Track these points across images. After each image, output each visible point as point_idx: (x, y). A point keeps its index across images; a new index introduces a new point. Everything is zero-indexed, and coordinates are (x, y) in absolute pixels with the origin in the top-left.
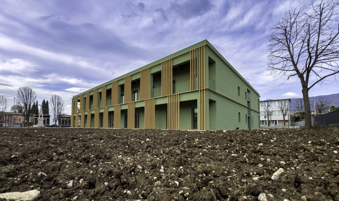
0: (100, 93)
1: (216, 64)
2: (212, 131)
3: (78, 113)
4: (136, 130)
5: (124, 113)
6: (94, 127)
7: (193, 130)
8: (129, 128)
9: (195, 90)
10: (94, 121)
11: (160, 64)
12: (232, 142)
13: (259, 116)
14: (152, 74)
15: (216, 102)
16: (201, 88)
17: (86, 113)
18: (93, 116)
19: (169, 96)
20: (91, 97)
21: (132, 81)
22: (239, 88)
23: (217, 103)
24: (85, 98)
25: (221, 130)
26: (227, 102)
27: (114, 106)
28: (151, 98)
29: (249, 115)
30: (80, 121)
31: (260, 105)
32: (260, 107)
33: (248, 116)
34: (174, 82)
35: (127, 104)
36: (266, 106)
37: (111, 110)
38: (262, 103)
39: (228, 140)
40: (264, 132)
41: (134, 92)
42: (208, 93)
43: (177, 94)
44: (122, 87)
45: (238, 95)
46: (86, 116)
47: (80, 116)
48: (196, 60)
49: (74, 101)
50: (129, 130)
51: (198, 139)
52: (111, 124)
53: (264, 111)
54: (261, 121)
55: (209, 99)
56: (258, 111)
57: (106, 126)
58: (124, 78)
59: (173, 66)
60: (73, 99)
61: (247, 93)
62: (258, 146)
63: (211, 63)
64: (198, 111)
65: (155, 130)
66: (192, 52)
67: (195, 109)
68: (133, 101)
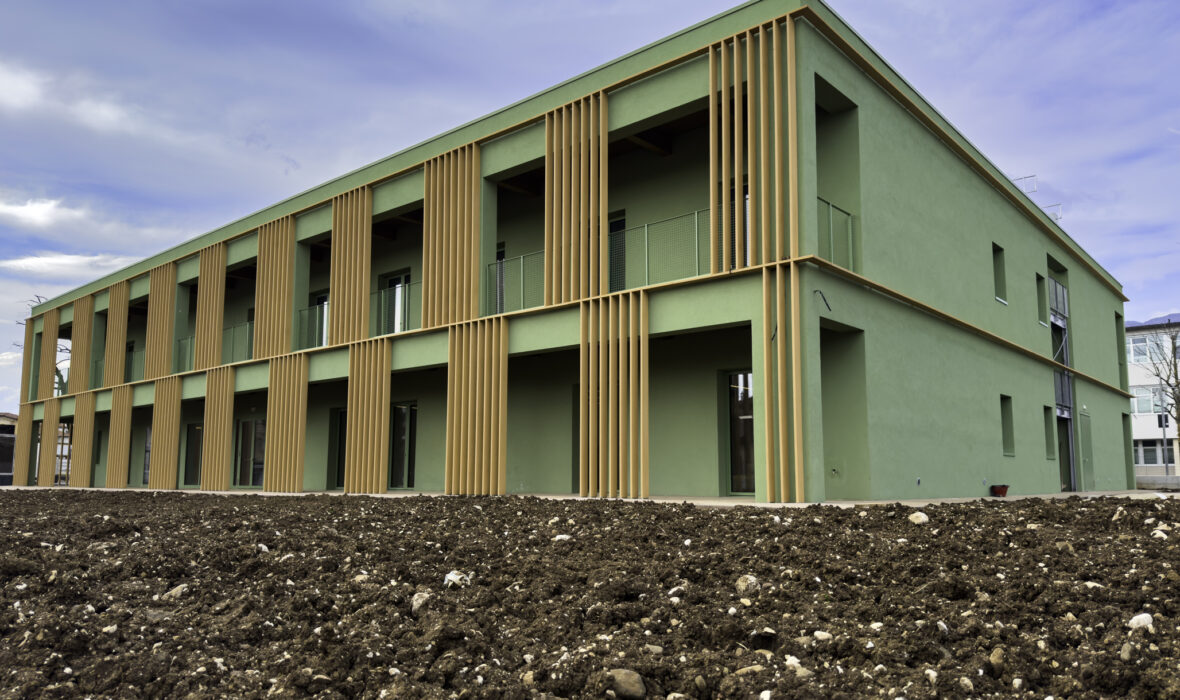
0: (191, 288)
1: (863, 115)
2: (844, 506)
3: (56, 403)
4: (397, 501)
5: (328, 399)
6: (145, 482)
7: (729, 503)
8: (350, 490)
9: (738, 270)
10: (147, 451)
11: (537, 122)
12: (961, 602)
13: (1126, 417)
14: (490, 179)
15: (866, 335)
16: (771, 258)
17: (104, 404)
18: (142, 417)
19: (587, 303)
20: (138, 312)
21: (374, 218)
22: (997, 250)
23: (870, 344)
24: (103, 315)
25: (898, 505)
26: (929, 336)
27: (267, 362)
28: (486, 318)
29: (1062, 407)
30: (66, 448)
31: (1130, 346)
32: (1131, 358)
33: (1057, 412)
34: (617, 225)
35: (347, 347)
36: (1162, 354)
37: (250, 381)
38: (1138, 335)
39: (940, 590)
40: (1160, 517)
41: (385, 283)
42: (813, 282)
43: (637, 294)
44: (318, 252)
45: (997, 295)
46: (102, 420)
47: (68, 421)
48: (740, 100)
49: (40, 335)
50: (354, 503)
51: (752, 579)
52: (248, 467)
53: (1156, 381)
54: (1136, 443)
55: (823, 320)
56: (1117, 386)
57: (217, 481)
58: (327, 204)
59: (611, 134)
60: (32, 321)
61: (1049, 283)
62: (1125, 629)
63: (833, 111)
64: (755, 385)
65: (508, 500)
66: (717, 55)
67: (741, 377)
68: (379, 334)
